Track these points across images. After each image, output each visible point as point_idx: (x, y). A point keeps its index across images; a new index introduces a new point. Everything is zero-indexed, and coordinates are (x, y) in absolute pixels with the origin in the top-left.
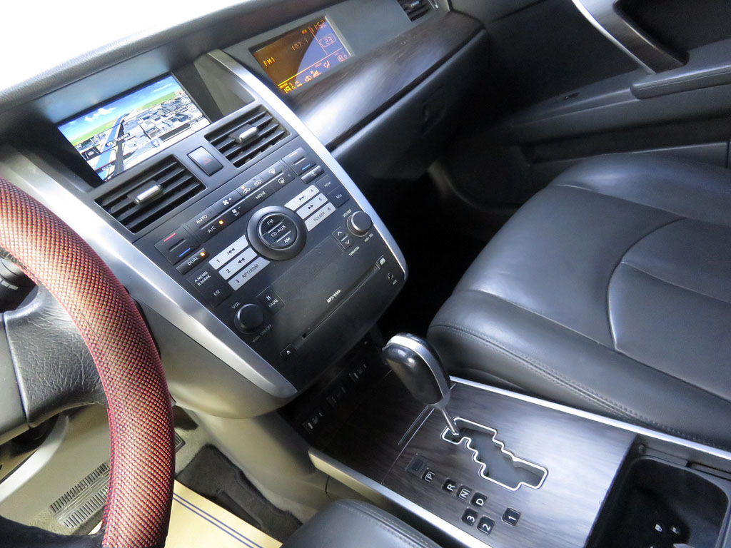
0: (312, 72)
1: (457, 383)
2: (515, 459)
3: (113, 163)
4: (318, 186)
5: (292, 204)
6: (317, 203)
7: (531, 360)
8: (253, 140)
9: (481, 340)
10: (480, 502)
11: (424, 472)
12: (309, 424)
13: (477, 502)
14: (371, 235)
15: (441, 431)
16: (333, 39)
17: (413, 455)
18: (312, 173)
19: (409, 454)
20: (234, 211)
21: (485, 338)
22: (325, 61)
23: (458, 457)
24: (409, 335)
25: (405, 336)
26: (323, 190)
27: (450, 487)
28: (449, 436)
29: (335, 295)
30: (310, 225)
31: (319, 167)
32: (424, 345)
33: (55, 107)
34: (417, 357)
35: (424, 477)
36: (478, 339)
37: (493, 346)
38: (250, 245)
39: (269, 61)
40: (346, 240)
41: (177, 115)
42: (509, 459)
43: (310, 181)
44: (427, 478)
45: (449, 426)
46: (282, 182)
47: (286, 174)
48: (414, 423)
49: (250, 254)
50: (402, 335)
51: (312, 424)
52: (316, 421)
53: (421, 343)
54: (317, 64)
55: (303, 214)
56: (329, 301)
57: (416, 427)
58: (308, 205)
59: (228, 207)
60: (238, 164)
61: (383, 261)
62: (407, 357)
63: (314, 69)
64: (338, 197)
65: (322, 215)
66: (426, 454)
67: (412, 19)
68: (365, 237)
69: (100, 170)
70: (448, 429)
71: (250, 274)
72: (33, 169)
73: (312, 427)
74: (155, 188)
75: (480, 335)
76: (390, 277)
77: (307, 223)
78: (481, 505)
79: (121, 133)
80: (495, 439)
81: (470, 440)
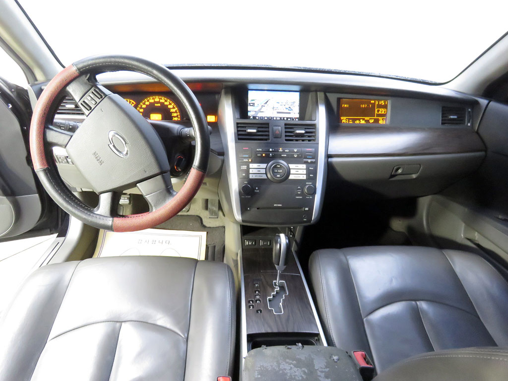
0: (361, 120)
1: (301, 275)
3: (255, 112)
4: (306, 166)
5: (291, 166)
6: (300, 172)
8: (301, 135)
10: (258, 302)
12: (247, 242)
14: (311, 197)
16: (385, 112)
18: (309, 161)
19: (260, 276)
20: (271, 154)
22: (372, 119)
23: (269, 289)
25: (285, 237)
26: (307, 169)
27: (257, 292)
28: (275, 283)
29: (279, 205)
30: (291, 177)
31: (314, 160)
33: (251, 86)
35: (255, 284)
38: (266, 169)
39: (346, 106)
40: (299, 192)
41: (289, 108)
43: (306, 163)
46: (296, 156)
47: (299, 155)
49: (263, 171)
50: (285, 235)
52: (250, 243)
54: (367, 118)
55: (292, 171)
56: (275, 205)
58: (297, 170)
59: (271, 152)
60: (286, 140)
61: (307, 209)
63: (363, 119)
64: (311, 175)
65: (298, 177)
67: (442, 124)
68: (307, 196)
69: (250, 111)
71: (258, 177)
72: (230, 102)
73: (247, 244)
74: (255, 131)
76: (305, 216)
77: (291, 175)
79: (266, 103)
80: (284, 295)
81: (279, 289)
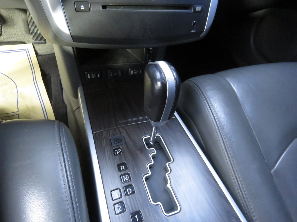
1: (176, 118)
2: (168, 186)
7: (226, 142)
9: (209, 108)
10: (129, 191)
11: (117, 147)
12: (89, 75)
13: (127, 190)
15: (146, 135)
17: (121, 133)
19: (119, 131)
21: (212, 109)
23: (140, 156)
24: (173, 68)
25: (170, 67)
28: (147, 140)
32: (176, 82)
34: (164, 85)
35: (115, 150)
36: (208, 106)
37: (212, 117)
42: (166, 182)
44: (116, 152)
45: (151, 136)
48: (137, 119)
50: (168, 64)
51: (91, 76)
52: (93, 77)
53: (175, 79)
57: (136, 121)
61: (199, 8)
62: (159, 80)
66: (127, 139)
70: (149, 137)
73: (89, 78)
75: (210, 105)
76: (194, 24)
78: (128, 193)
80: (168, 164)
81: (155, 153)
